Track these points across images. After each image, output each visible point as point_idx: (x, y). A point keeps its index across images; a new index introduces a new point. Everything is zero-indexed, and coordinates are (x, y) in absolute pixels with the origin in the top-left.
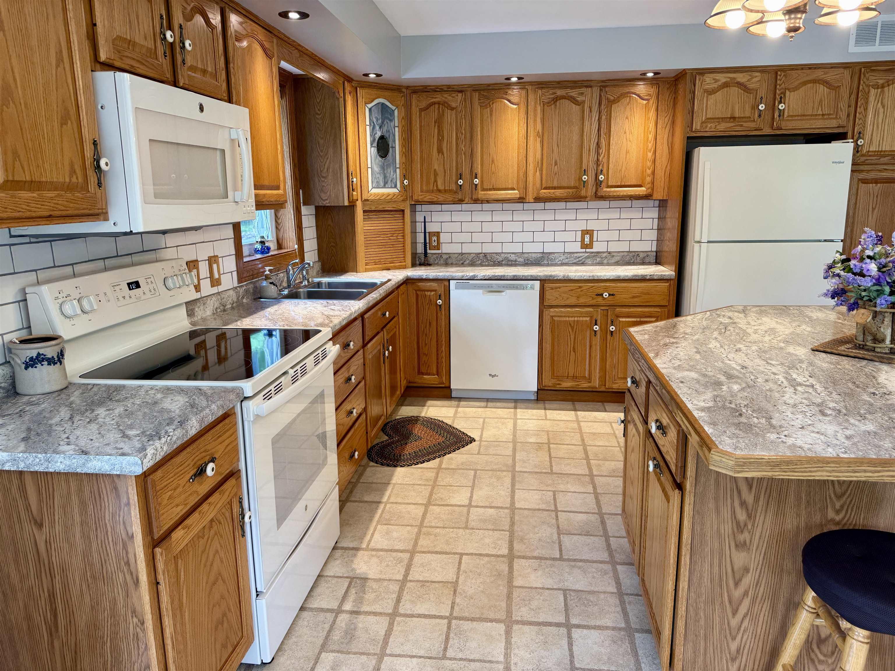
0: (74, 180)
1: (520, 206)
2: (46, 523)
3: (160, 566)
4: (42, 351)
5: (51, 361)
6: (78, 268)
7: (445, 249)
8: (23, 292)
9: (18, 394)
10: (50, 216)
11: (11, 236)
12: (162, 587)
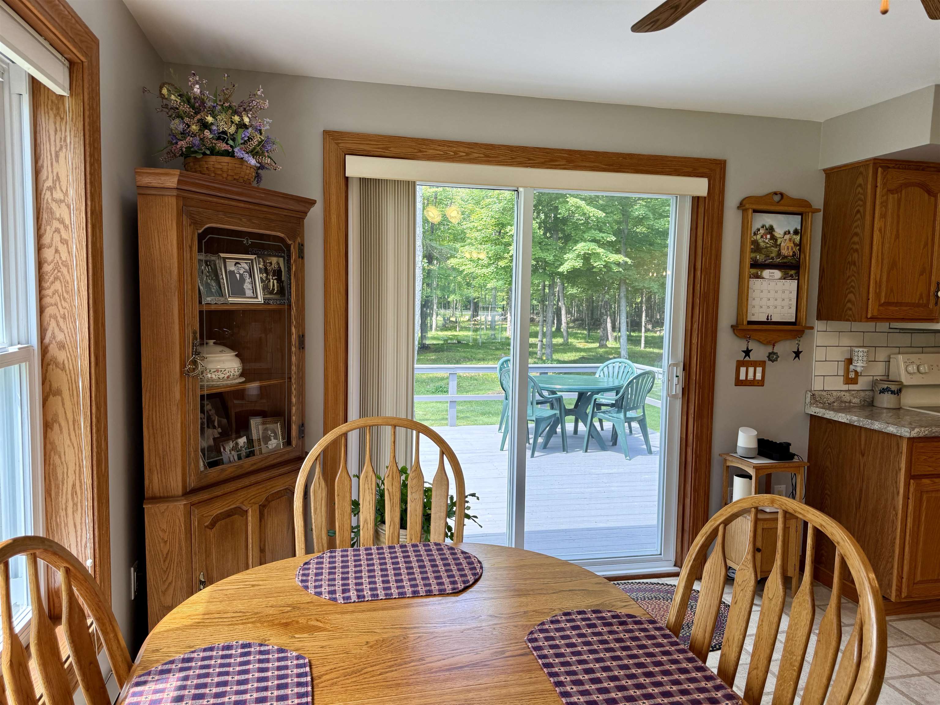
0: (921, 302)
2: (866, 455)
3: (912, 489)
4: (889, 386)
5: (893, 392)
6: (925, 350)
8: (889, 357)
9: (873, 406)
10: (903, 319)
11: (890, 328)
12: (910, 501)
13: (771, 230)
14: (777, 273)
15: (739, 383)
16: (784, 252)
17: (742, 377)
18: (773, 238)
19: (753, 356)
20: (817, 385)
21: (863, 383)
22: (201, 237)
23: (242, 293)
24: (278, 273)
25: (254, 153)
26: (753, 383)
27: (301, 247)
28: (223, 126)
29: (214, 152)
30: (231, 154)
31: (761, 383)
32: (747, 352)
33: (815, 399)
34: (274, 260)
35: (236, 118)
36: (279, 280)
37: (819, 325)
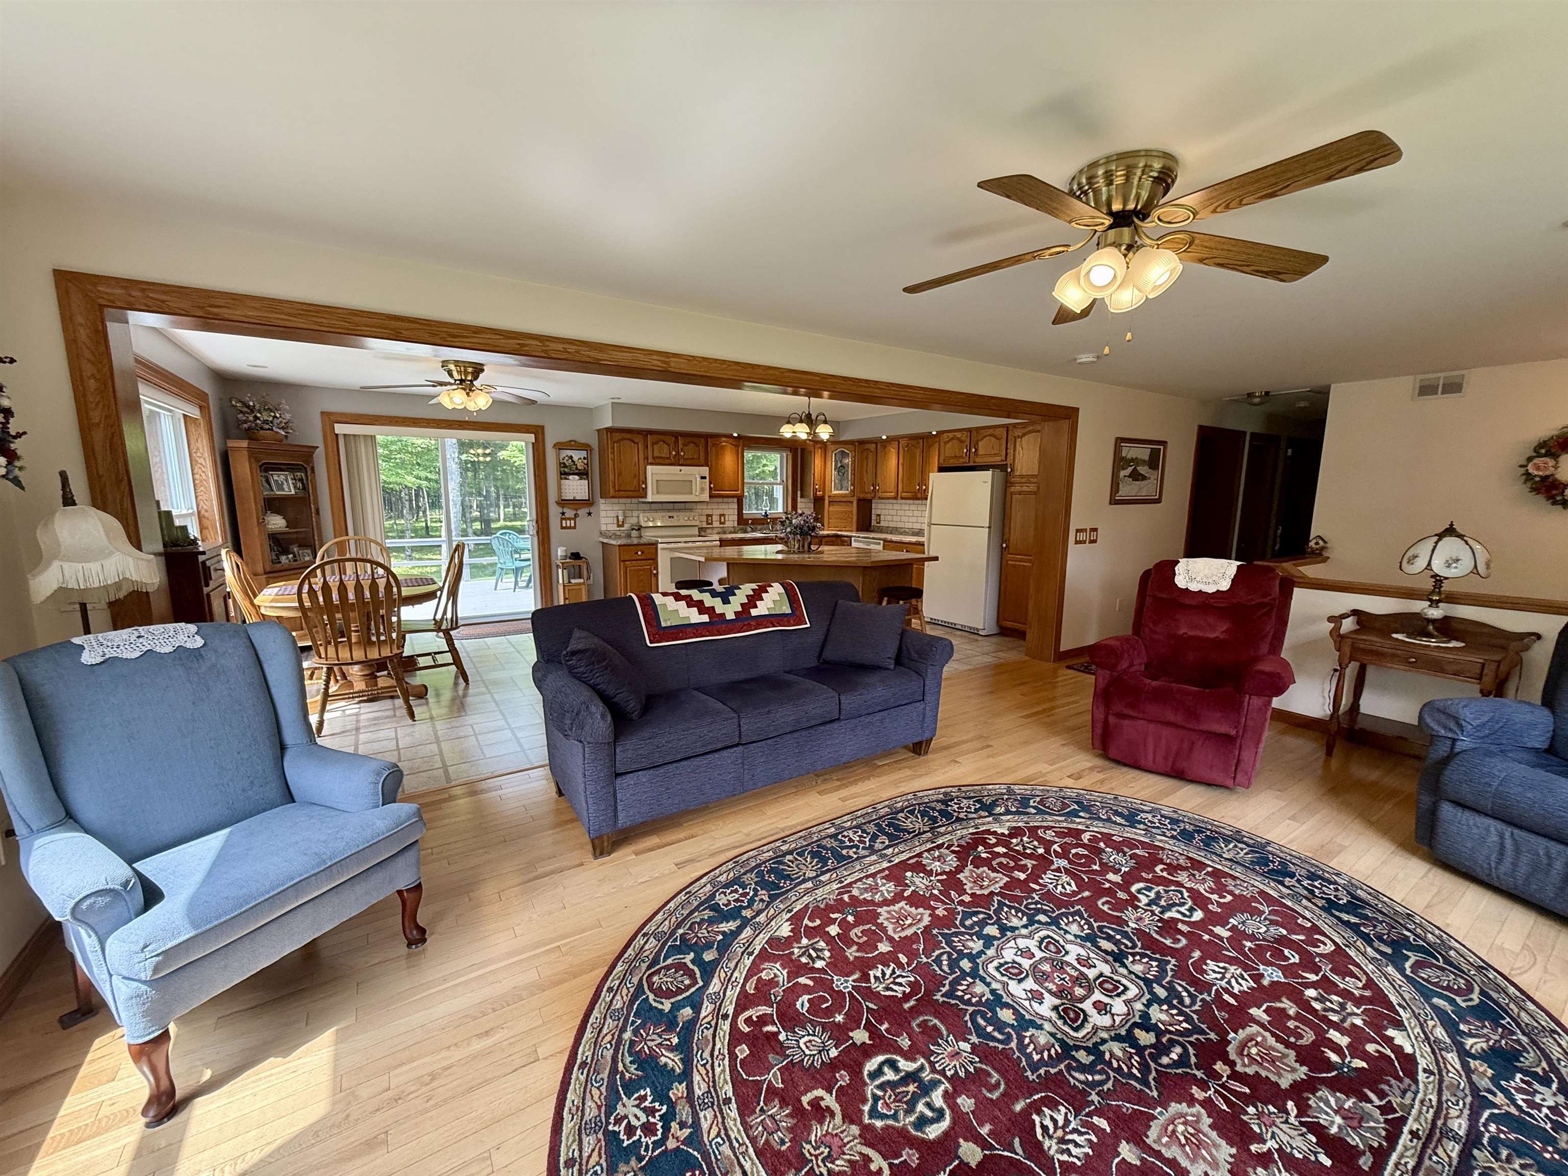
0: (635, 489)
1: (894, 501)
4: (635, 527)
5: (637, 530)
7: (882, 524)
8: (638, 514)
9: (630, 536)
10: (630, 497)
13: (571, 457)
14: (577, 477)
15: (562, 528)
16: (579, 467)
17: (564, 525)
18: (573, 461)
19: (567, 515)
20: (603, 528)
21: (627, 526)
22: (260, 466)
23: (283, 490)
24: (301, 480)
25: (283, 428)
26: (570, 528)
27: (313, 469)
28: (266, 418)
29: (262, 429)
30: (272, 430)
31: (575, 528)
32: (563, 514)
33: (602, 534)
34: (299, 474)
35: (272, 414)
36: (303, 483)
37: (602, 501)
